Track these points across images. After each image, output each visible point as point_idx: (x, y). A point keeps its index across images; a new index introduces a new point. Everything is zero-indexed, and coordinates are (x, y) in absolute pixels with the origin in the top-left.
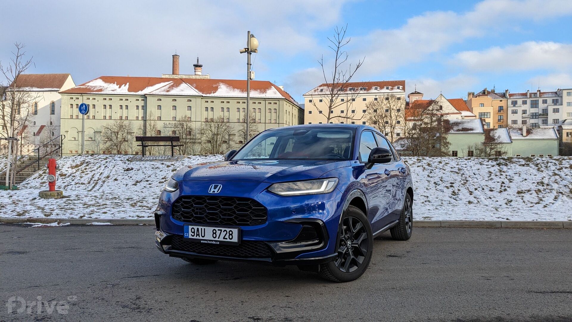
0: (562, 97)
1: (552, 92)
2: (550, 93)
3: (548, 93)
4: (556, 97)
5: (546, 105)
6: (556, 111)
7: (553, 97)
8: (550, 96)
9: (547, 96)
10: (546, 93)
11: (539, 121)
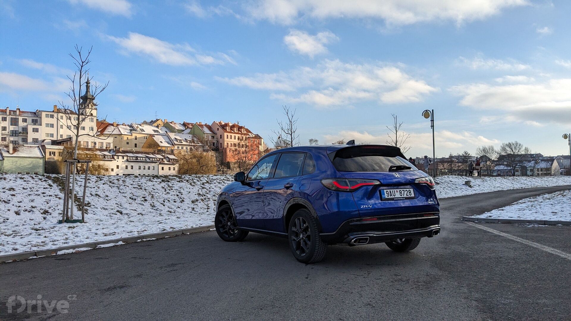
0: (41, 118)
1: (31, 112)
2: (30, 113)
3: (27, 112)
4: (35, 117)
5: (25, 124)
6: (36, 130)
7: (33, 117)
8: (30, 115)
9: (27, 115)
10: (25, 112)
11: (19, 139)
